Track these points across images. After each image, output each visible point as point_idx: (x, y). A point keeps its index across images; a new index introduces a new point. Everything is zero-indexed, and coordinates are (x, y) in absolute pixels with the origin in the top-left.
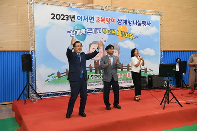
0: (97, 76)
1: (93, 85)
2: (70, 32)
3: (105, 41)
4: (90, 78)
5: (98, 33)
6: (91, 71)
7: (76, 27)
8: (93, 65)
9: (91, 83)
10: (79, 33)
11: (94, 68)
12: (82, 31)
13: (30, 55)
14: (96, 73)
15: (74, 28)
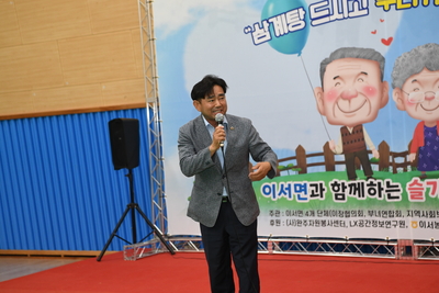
0: (358, 189)
1: (342, 224)
2: (249, 30)
3: (387, 42)
4: (329, 195)
5: (357, 13)
6: (330, 166)
7: (271, 7)
8: (337, 146)
9: (335, 213)
10: (280, 26)
11: (342, 158)
12: (294, 19)
13: (137, 122)
14: (352, 176)
15: (265, 10)
